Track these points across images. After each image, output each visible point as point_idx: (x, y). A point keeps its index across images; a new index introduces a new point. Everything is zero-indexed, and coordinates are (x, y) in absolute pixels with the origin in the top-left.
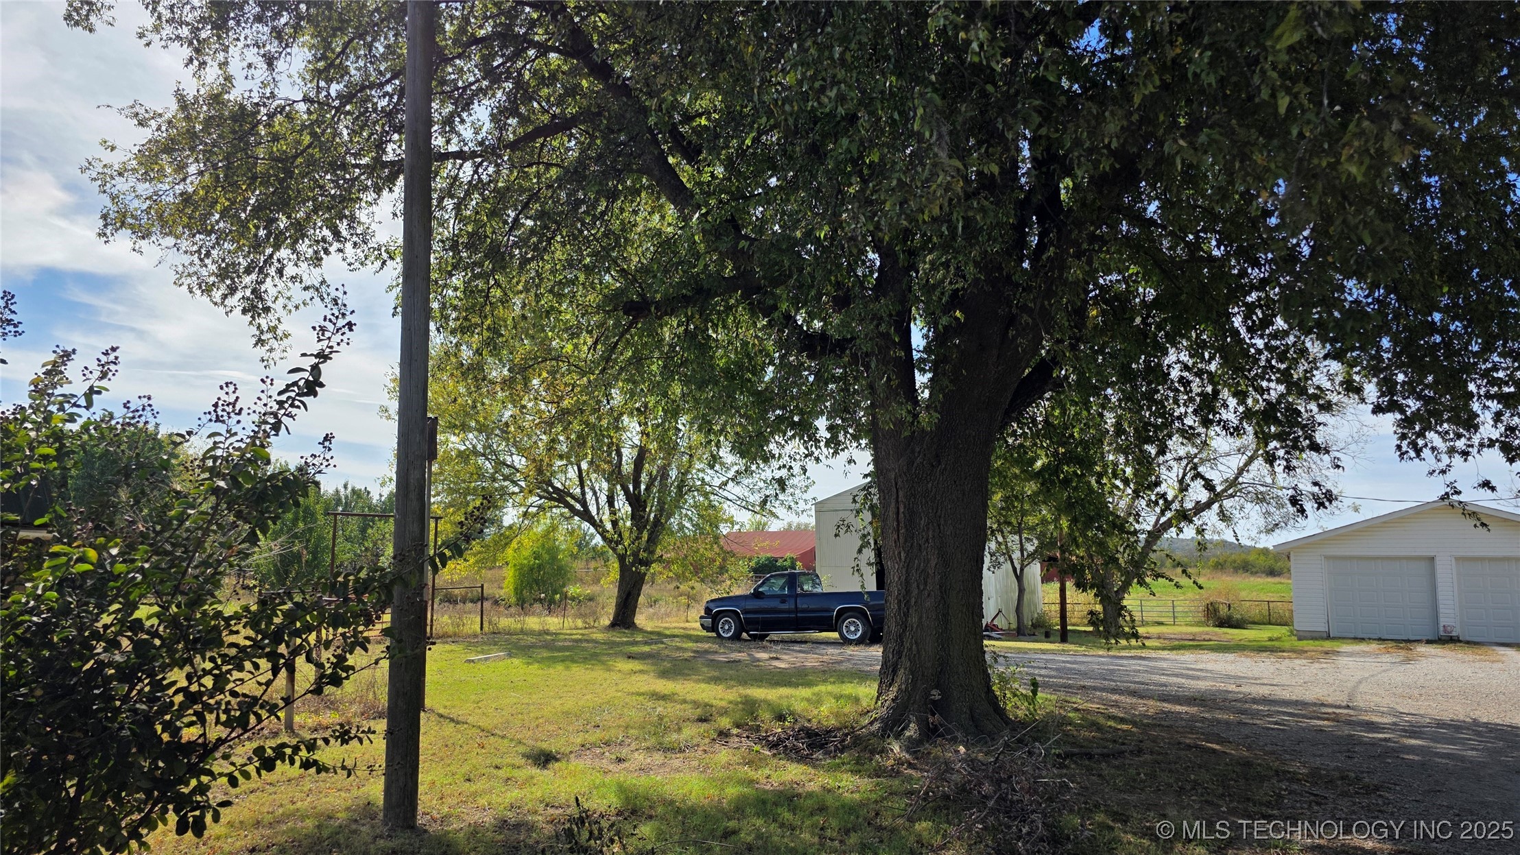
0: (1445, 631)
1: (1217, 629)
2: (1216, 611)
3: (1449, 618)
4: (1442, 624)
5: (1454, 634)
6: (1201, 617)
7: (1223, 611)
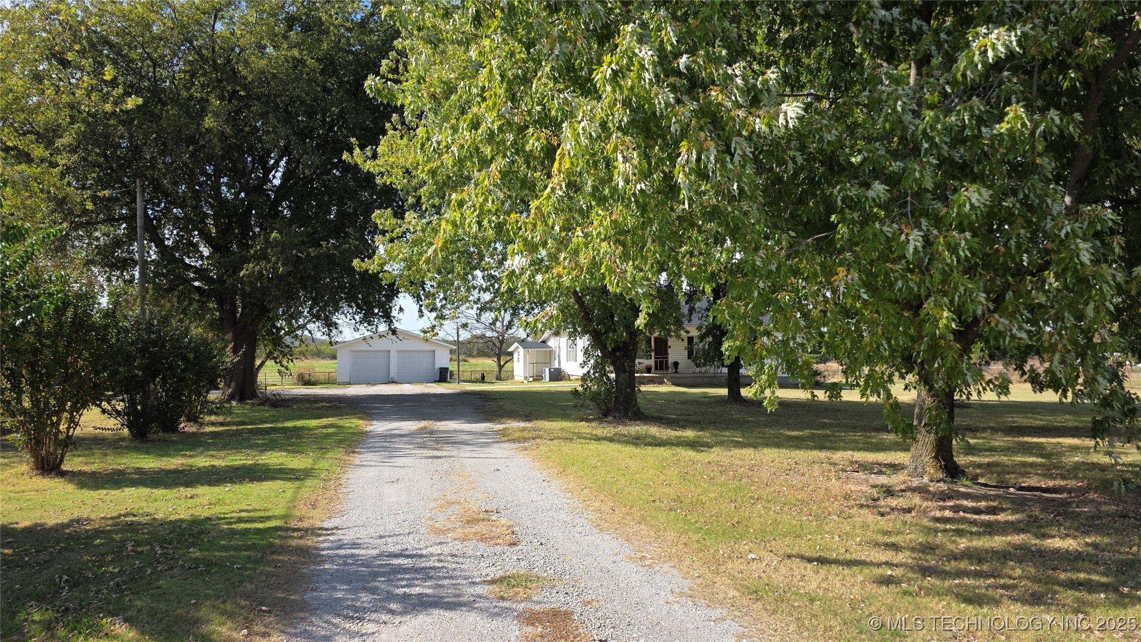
1: (303, 386)
2: (303, 377)
3: (393, 376)
4: (390, 378)
5: (394, 380)
6: (295, 381)
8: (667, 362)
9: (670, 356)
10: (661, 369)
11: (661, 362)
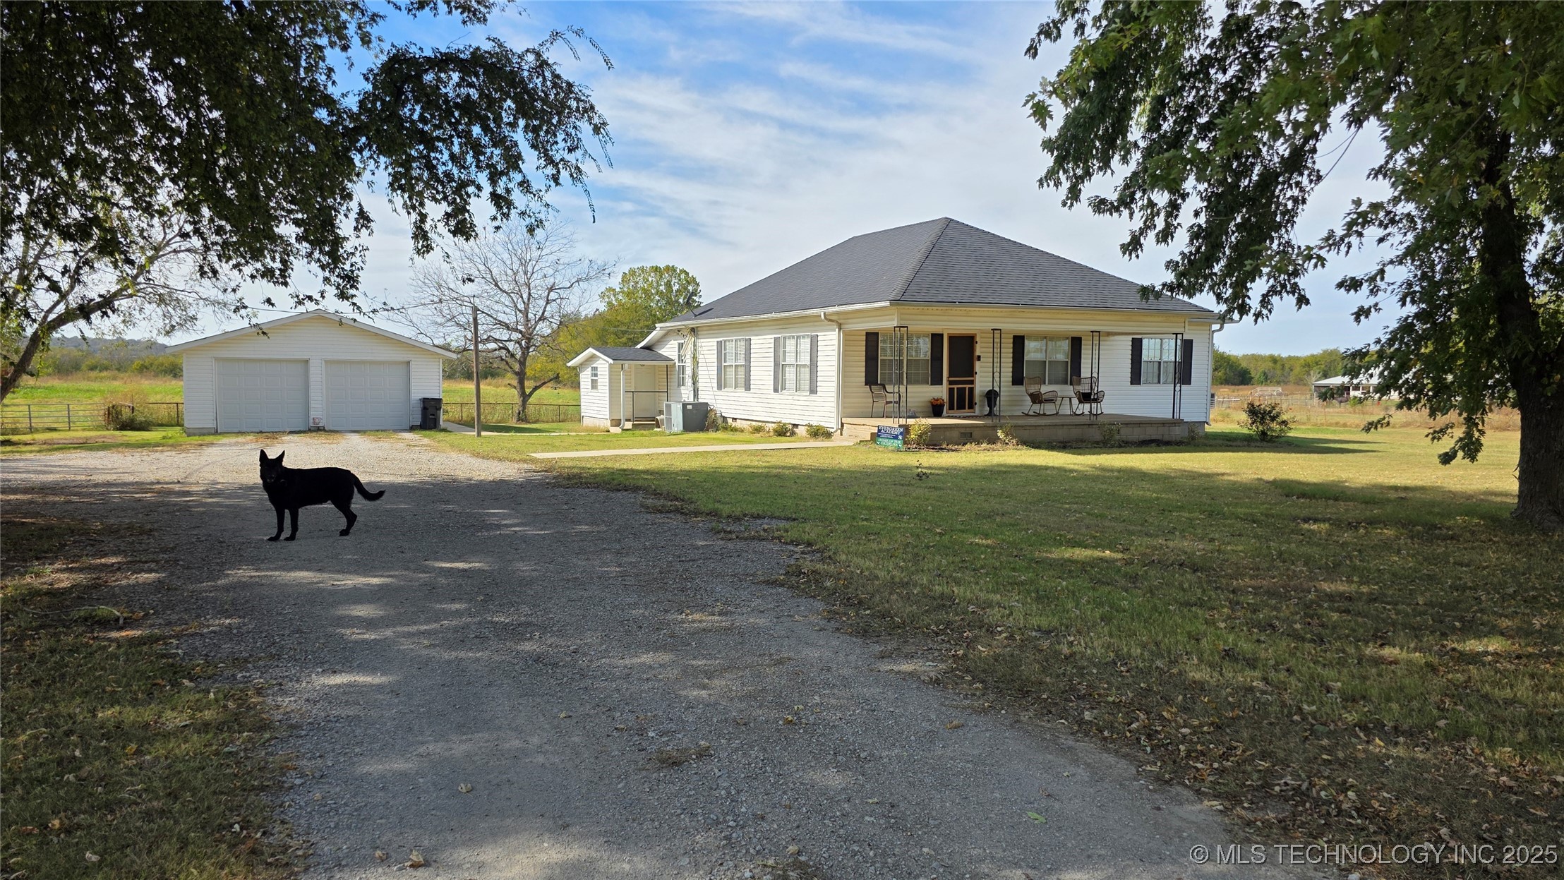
0: (314, 423)
1: (118, 433)
2: (119, 413)
3: (318, 412)
4: (312, 417)
5: (320, 425)
6: (101, 420)
7: (126, 413)
8: (971, 390)
9: (978, 379)
10: (961, 407)
11: (961, 391)
